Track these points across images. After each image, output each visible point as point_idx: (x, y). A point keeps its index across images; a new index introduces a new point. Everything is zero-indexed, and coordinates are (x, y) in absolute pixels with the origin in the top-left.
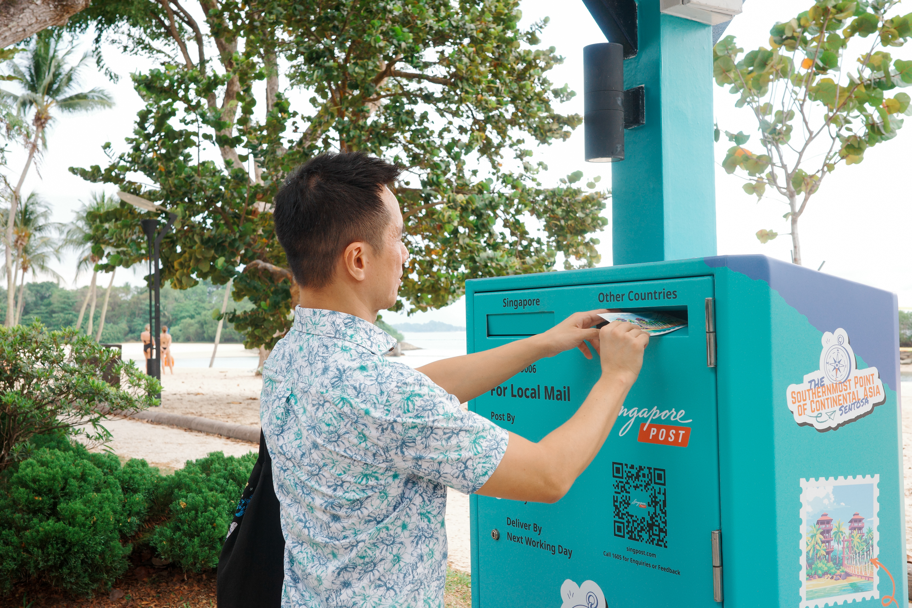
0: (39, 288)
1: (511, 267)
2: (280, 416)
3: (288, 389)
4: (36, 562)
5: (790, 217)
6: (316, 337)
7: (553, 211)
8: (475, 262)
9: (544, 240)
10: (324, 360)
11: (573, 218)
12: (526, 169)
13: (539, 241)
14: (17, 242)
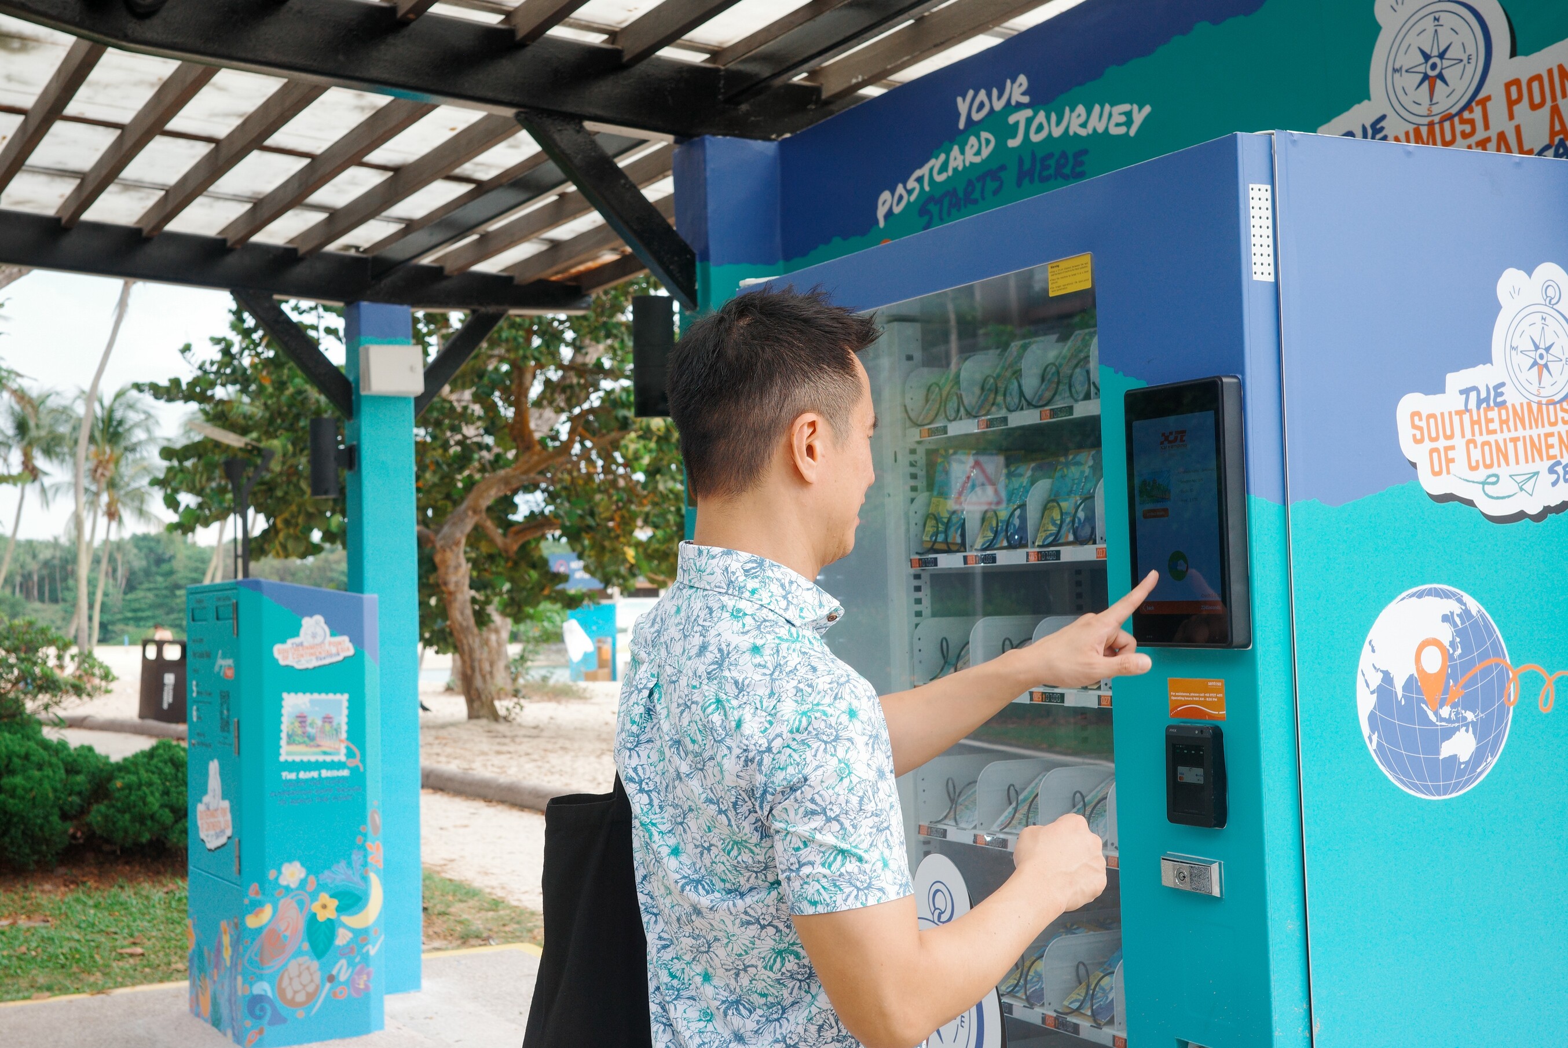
0: (153, 544)
2: (637, 719)
3: (653, 675)
6: (700, 593)
10: (704, 632)
14: (95, 471)
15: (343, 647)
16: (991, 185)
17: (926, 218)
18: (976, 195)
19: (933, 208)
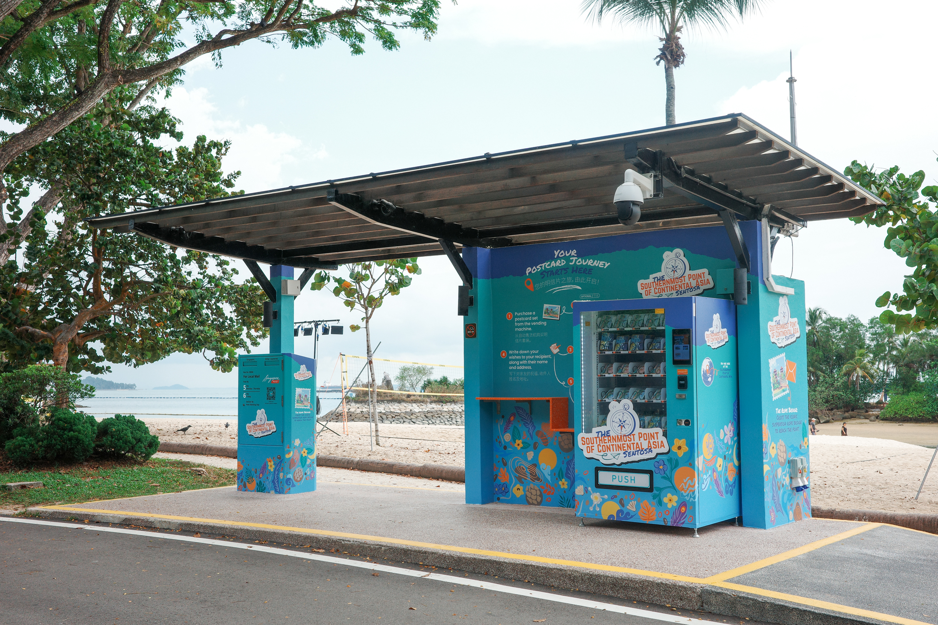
1: (214, 337)
4: (67, 446)
5: (365, 320)
7: (241, 301)
8: (190, 332)
9: (235, 318)
11: (254, 306)
12: (224, 273)
13: (231, 319)
15: (309, 374)
16: (563, 272)
17: (543, 276)
18: (559, 273)
19: (546, 274)
